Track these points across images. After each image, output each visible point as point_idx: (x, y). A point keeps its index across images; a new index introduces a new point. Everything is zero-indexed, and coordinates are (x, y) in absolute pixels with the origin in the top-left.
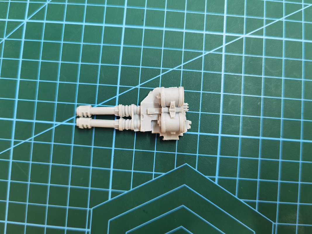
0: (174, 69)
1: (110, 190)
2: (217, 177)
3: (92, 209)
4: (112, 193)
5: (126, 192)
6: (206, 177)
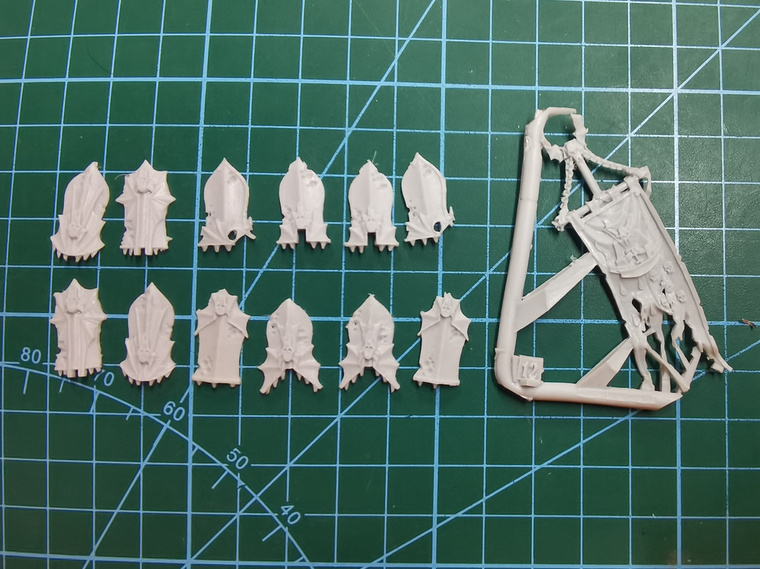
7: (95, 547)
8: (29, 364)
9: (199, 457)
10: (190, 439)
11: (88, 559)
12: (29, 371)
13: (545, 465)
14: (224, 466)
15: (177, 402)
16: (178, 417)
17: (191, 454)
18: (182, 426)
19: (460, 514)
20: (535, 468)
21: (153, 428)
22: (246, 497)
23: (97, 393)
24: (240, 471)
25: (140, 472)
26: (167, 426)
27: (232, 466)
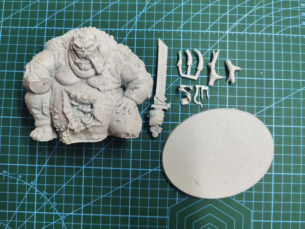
3: (169, 208)
4: (178, 200)
7: (17, 209)
8: (4, 174)
9: (37, 192)
10: (36, 189)
11: (16, 212)
12: (4, 175)
13: (104, 196)
14: (42, 194)
15: (33, 181)
16: (34, 184)
17: (36, 192)
18: (34, 186)
19: (87, 205)
20: (102, 196)
21: (29, 187)
22: (46, 200)
23: (18, 180)
24: (46, 195)
25: (26, 195)
26: (31, 186)
27: (44, 194)
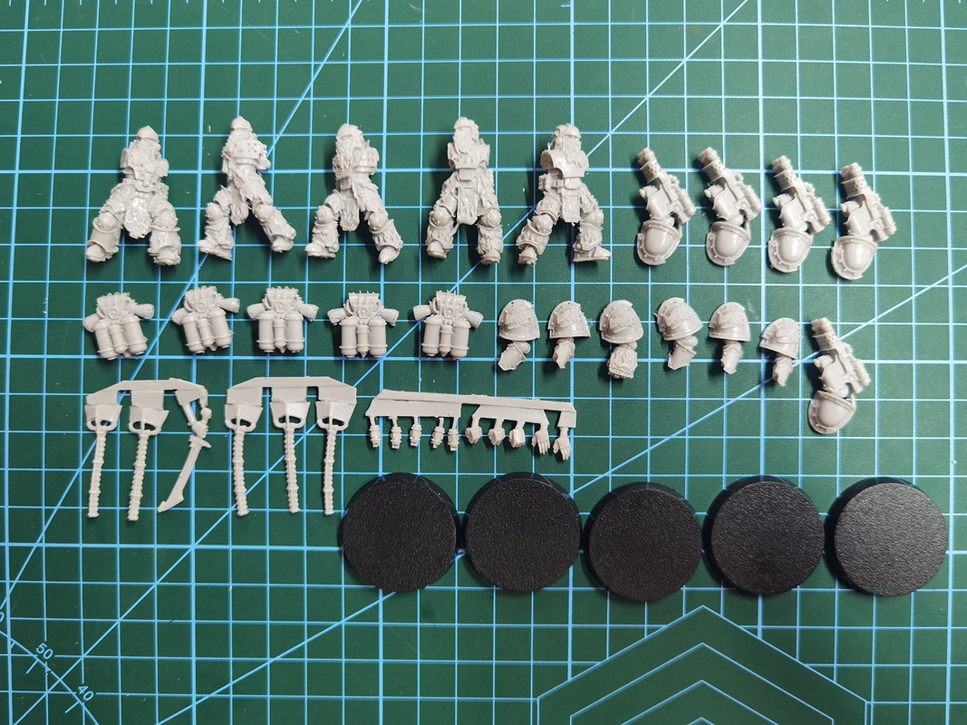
0: (673, 436)
1: (570, 663)
2: (760, 627)
3: (538, 699)
4: (573, 667)
5: (599, 663)
6: (741, 627)
9: (15, 650)
10: (8, 636)
14: (35, 656)
17: (10, 647)
19: (213, 695)
20: (270, 660)
22: (52, 680)
24: (47, 660)
27: (40, 657)
